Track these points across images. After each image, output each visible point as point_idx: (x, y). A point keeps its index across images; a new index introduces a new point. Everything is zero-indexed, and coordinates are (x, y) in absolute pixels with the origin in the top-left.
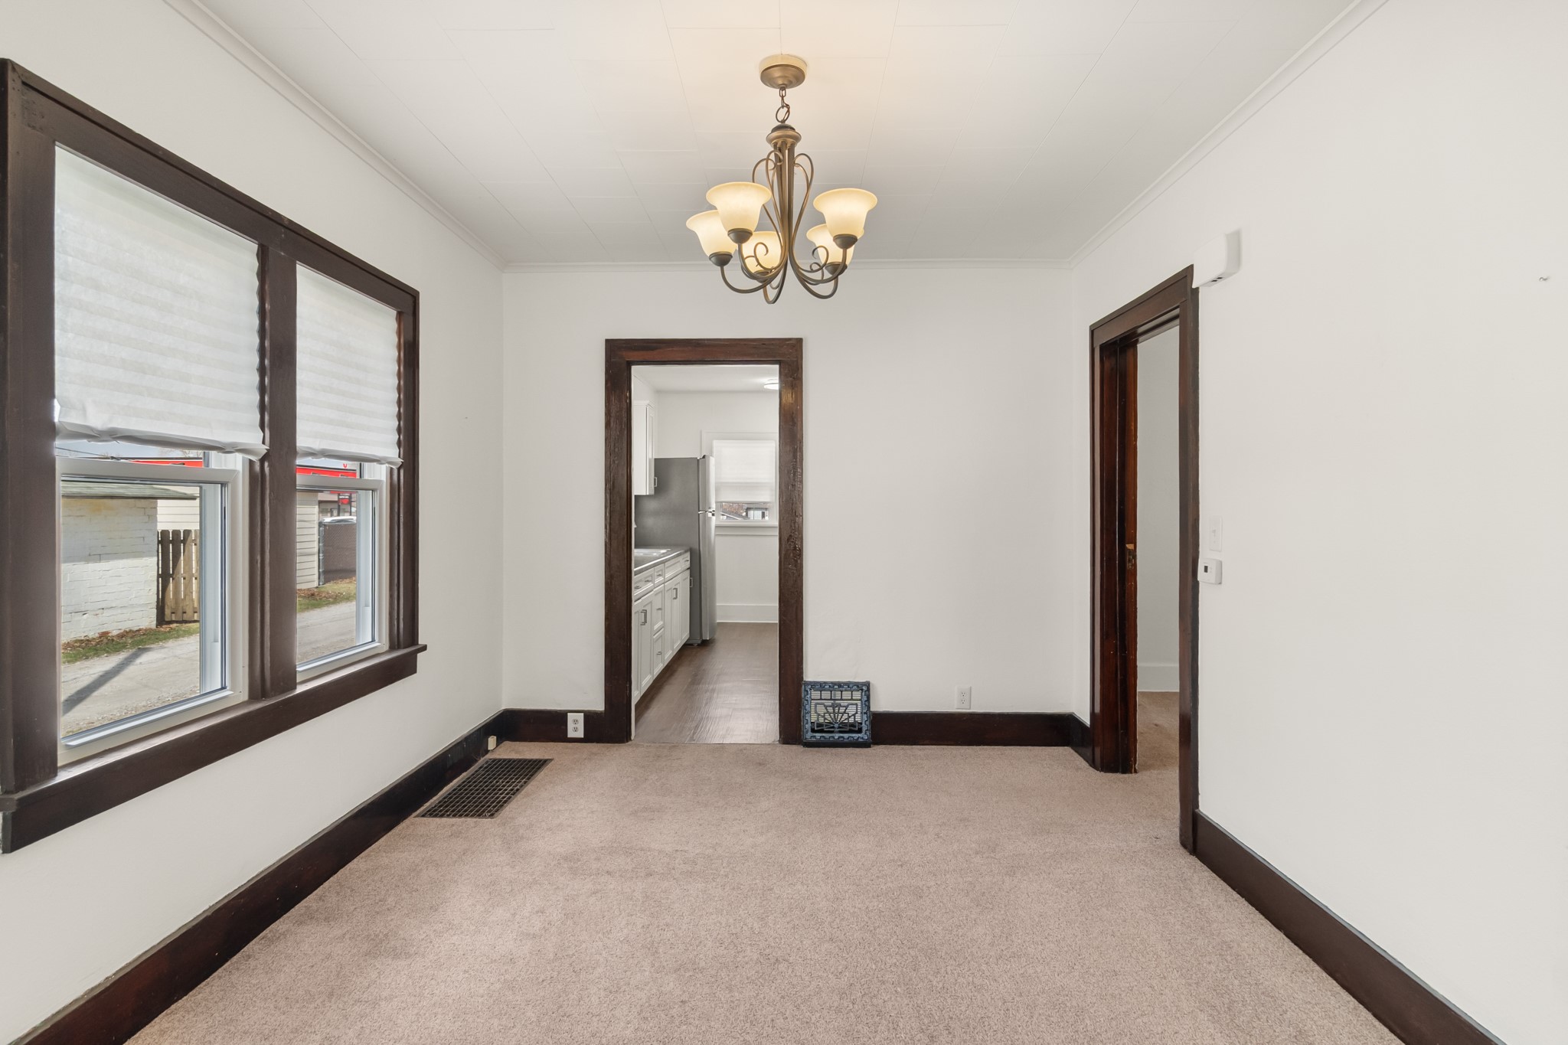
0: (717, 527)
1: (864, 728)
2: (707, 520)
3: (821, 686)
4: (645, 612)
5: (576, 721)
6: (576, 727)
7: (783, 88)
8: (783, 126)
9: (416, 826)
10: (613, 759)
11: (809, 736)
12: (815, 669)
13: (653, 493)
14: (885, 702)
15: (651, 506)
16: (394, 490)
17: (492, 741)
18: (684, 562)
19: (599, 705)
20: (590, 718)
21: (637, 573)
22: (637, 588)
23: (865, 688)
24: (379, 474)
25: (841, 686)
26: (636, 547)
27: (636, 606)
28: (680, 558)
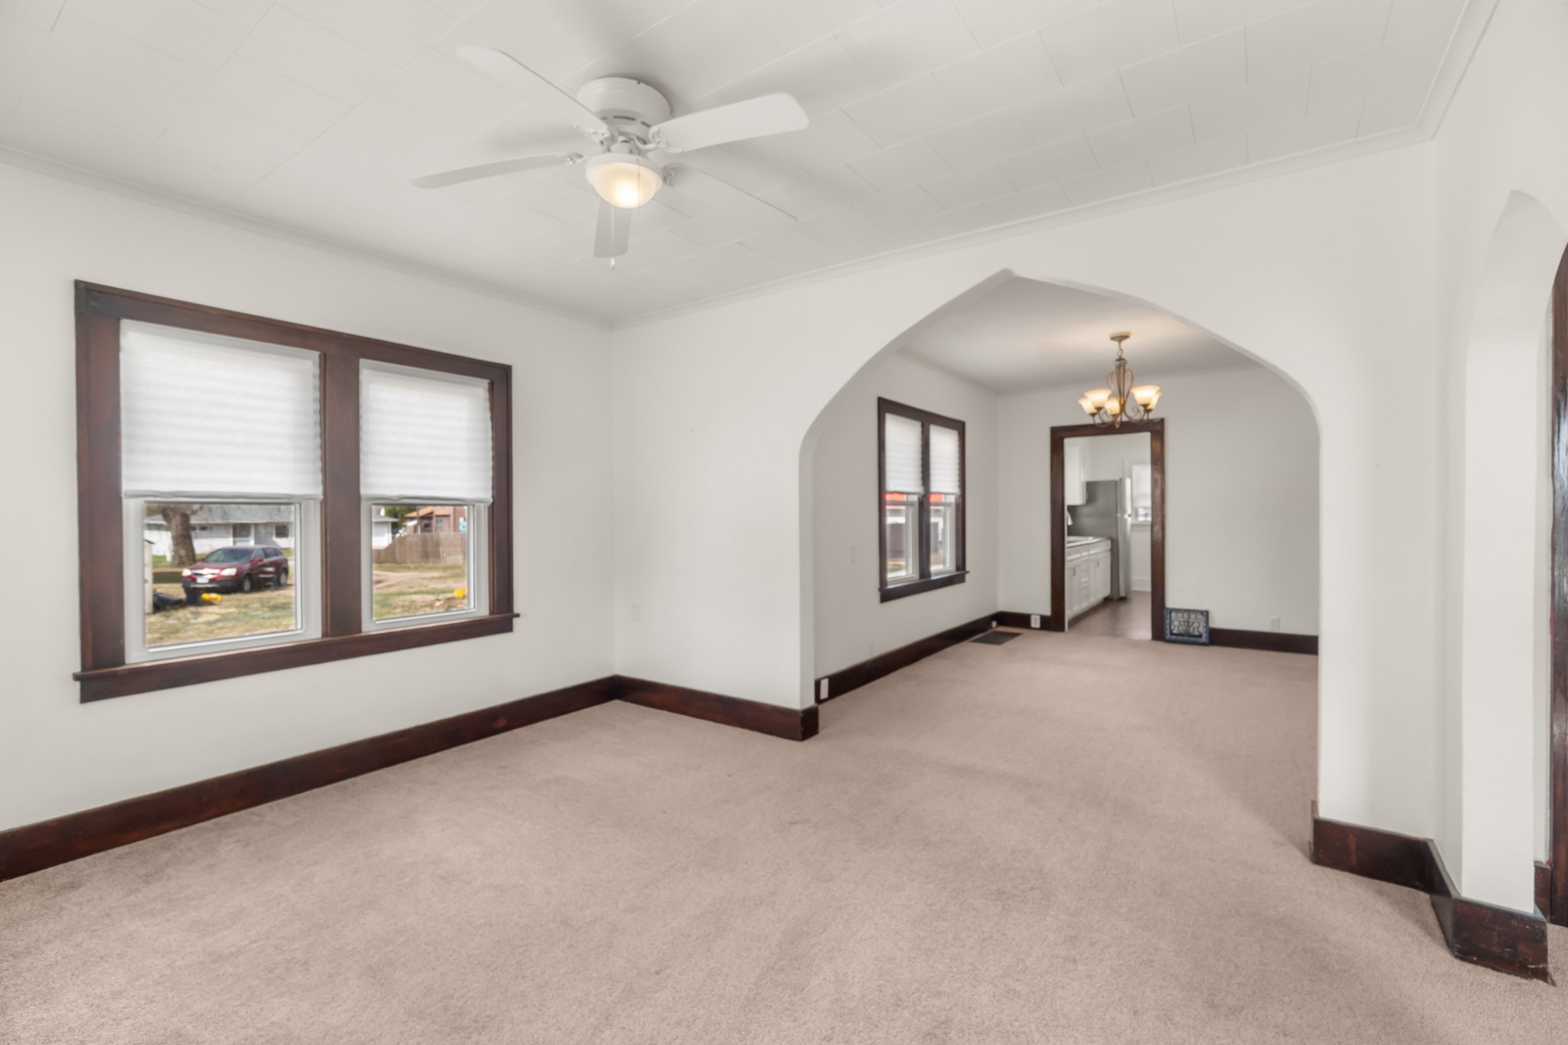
0: (1132, 525)
1: (1204, 635)
2: (1125, 520)
3: (1178, 611)
4: (1074, 569)
5: (1036, 619)
6: (1036, 622)
7: (1120, 342)
8: (1120, 359)
9: (968, 647)
10: (1053, 637)
11: (1168, 636)
12: (1172, 600)
13: (1085, 502)
14: (1219, 622)
15: (1086, 510)
16: (957, 505)
17: (994, 624)
18: (1106, 546)
19: (1047, 612)
20: (1043, 619)
21: (1069, 547)
22: (1069, 555)
23: (1205, 614)
24: (952, 499)
25: (1189, 611)
26: (1069, 534)
27: (1067, 565)
28: (1101, 543)
